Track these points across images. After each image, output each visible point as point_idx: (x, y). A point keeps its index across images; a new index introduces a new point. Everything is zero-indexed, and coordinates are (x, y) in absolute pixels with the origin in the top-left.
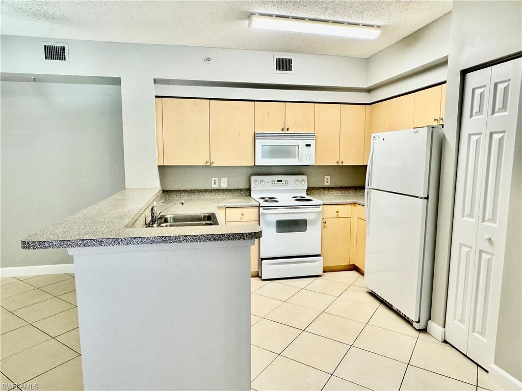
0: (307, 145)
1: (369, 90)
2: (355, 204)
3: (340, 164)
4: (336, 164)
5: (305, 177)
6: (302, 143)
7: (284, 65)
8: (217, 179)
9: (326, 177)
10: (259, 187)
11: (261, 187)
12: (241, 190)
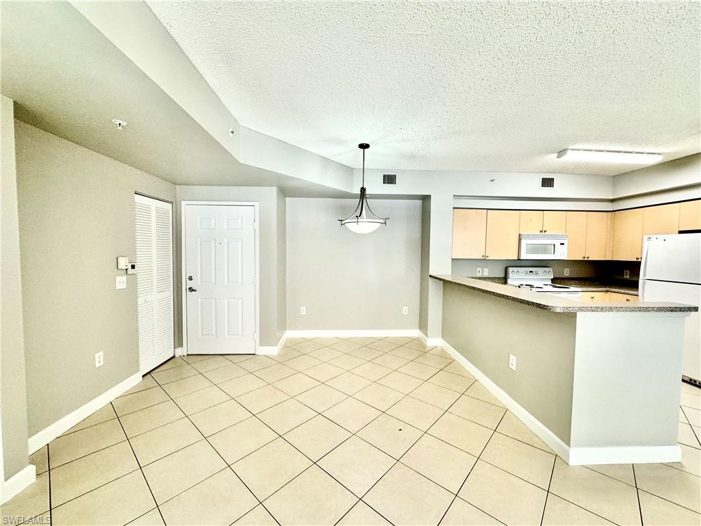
0: (561, 244)
1: (612, 201)
2: (607, 291)
3: (586, 259)
4: (582, 259)
5: (551, 269)
6: (557, 243)
7: (547, 183)
8: (480, 269)
9: (566, 269)
10: (515, 276)
11: (516, 276)
12: (499, 278)
